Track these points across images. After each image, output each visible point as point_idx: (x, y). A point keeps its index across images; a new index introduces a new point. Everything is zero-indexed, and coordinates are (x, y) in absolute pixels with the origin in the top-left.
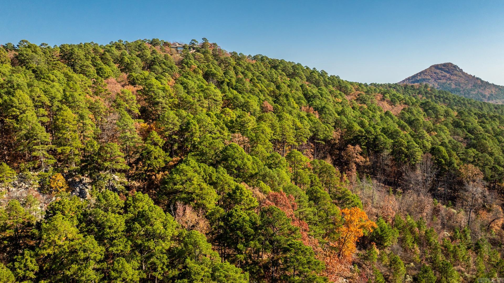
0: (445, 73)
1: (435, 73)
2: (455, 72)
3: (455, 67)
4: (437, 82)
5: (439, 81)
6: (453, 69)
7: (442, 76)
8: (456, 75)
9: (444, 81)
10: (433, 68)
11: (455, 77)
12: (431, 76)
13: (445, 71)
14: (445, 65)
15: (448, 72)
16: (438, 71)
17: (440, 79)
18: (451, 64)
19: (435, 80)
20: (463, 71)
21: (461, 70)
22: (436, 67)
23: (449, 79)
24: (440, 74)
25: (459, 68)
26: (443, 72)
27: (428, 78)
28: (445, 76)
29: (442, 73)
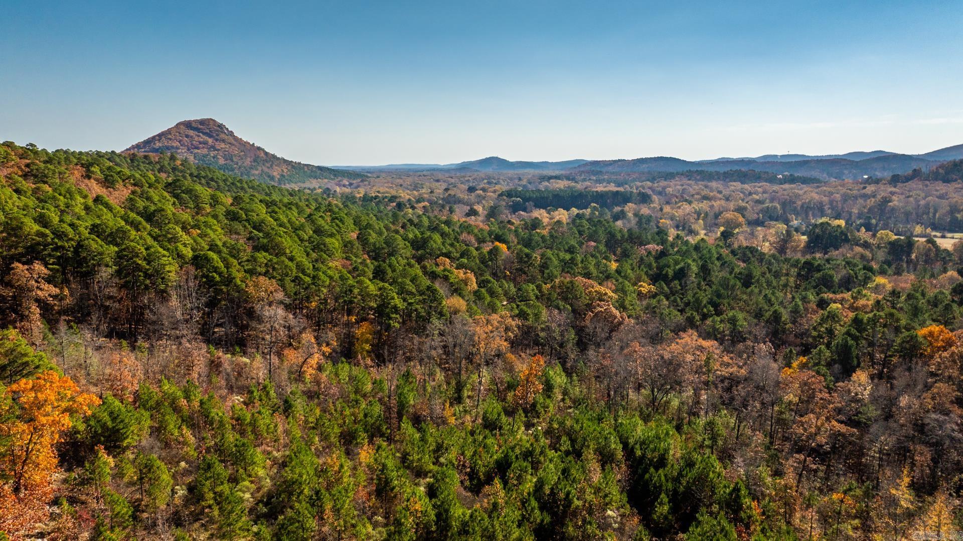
0: (204, 137)
1: (187, 136)
2: (222, 136)
3: (221, 126)
4: (191, 153)
5: (196, 151)
6: (218, 131)
7: (200, 143)
8: (224, 141)
9: (205, 151)
10: (182, 127)
11: (223, 145)
12: (180, 142)
13: (204, 134)
14: (202, 122)
15: (210, 136)
16: (191, 133)
17: (198, 148)
18: (214, 121)
19: (188, 150)
20: (235, 134)
21: (231, 132)
22: (188, 125)
23: (213, 148)
24: (196, 139)
25: (227, 129)
26: (201, 134)
27: (175, 145)
28: (205, 143)
29: (199, 136)
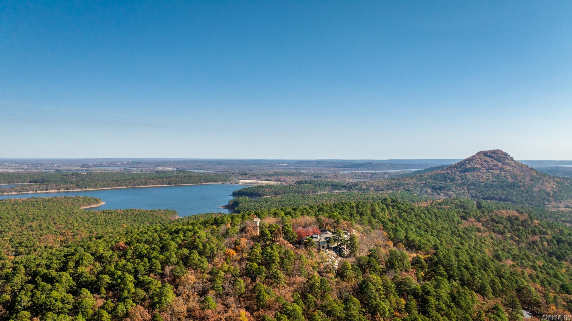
0: (496, 162)
1: (485, 161)
2: (507, 161)
3: (505, 154)
4: (489, 172)
5: (492, 171)
6: (503, 157)
7: (494, 166)
8: (509, 165)
9: (497, 172)
10: (482, 155)
11: (508, 168)
12: (481, 165)
13: (495, 159)
14: (494, 152)
15: (500, 161)
16: (488, 159)
17: (493, 169)
18: (501, 151)
19: (487, 170)
20: (514, 159)
21: (512, 157)
22: (485, 153)
23: (502, 169)
24: (491, 163)
25: (509, 156)
26: (493, 160)
27: (478, 167)
28: (497, 166)
29: (492, 161)
